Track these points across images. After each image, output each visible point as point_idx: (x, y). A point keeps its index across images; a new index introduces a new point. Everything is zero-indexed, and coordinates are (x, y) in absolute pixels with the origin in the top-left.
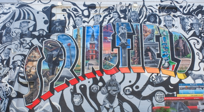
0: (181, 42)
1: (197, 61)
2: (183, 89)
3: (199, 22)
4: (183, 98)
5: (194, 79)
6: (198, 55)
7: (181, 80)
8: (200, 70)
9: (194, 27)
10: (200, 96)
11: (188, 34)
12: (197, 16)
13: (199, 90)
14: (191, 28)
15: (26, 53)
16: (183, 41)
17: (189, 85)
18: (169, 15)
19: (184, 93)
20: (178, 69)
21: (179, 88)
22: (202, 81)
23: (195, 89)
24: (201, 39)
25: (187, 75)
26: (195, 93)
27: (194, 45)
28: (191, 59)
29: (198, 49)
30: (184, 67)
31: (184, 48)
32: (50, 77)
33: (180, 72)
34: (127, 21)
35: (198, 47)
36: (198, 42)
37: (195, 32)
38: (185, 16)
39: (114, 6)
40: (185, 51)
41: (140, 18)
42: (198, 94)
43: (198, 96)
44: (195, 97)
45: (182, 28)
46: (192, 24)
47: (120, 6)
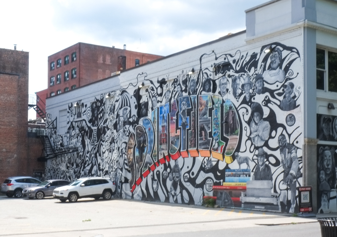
0: (231, 113)
1: (244, 138)
2: (229, 176)
3: (251, 80)
4: (228, 187)
5: (240, 163)
6: (246, 130)
7: (227, 164)
8: (246, 151)
9: (245, 89)
10: (243, 186)
11: (238, 101)
12: (250, 72)
13: (243, 178)
14: (242, 91)
15: (127, 141)
16: (233, 112)
17: (234, 171)
18: (225, 75)
19: (229, 182)
20: (226, 151)
21: (225, 174)
22: (247, 166)
23: (240, 176)
24: (250, 106)
25: (234, 157)
26: (239, 182)
27: (243, 116)
28: (238, 137)
29: (246, 122)
30: (231, 148)
31: (233, 122)
32: (140, 163)
33: (228, 154)
34: (187, 94)
35: (247, 118)
36: (247, 111)
37: (245, 97)
38: (237, 75)
39: (178, 77)
40: (233, 126)
41: (197, 88)
42: (242, 183)
43: (241, 186)
44: (239, 187)
45: (233, 94)
46: (243, 86)
47: (182, 76)
